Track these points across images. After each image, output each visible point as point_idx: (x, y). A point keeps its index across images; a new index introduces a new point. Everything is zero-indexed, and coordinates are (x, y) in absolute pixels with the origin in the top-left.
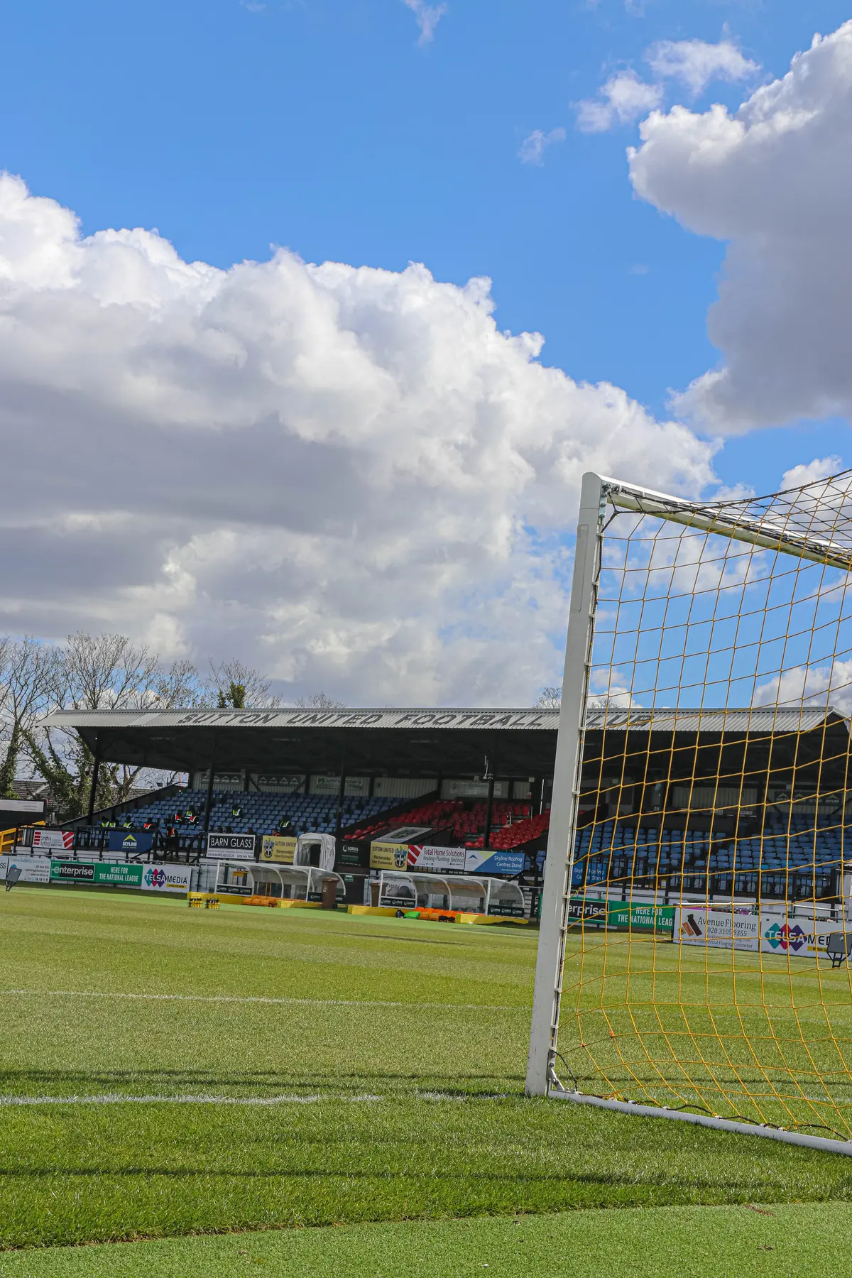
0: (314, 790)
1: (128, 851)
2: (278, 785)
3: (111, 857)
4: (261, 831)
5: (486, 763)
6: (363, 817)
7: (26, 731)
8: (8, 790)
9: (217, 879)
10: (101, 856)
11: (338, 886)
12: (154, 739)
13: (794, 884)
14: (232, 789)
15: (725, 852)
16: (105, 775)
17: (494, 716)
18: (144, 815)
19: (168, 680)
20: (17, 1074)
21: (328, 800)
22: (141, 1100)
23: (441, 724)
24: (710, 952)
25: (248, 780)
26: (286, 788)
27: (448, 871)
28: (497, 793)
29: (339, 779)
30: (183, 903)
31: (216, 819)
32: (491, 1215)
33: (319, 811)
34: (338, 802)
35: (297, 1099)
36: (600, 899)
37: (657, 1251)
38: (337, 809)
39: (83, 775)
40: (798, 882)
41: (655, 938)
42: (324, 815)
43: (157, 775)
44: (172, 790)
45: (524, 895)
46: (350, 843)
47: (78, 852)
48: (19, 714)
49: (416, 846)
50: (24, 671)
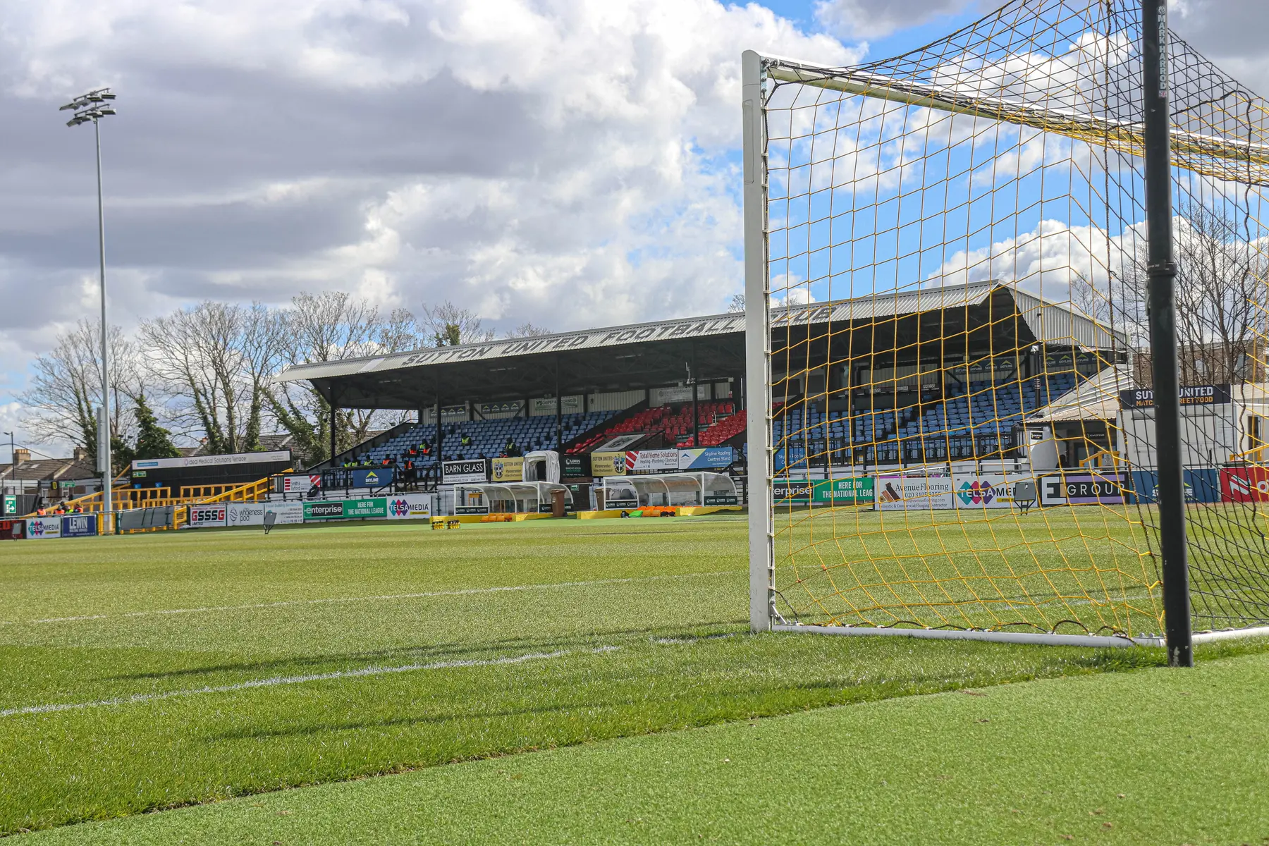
0: (533, 413)
1: (371, 486)
2: (501, 411)
3: (357, 494)
4: (490, 455)
5: (688, 369)
6: (581, 432)
7: (265, 389)
8: (256, 444)
9: (455, 502)
10: (347, 494)
11: (566, 497)
12: (382, 382)
13: (979, 445)
14: (458, 420)
15: (913, 424)
16: (342, 421)
17: (690, 326)
18: (382, 453)
19: (388, 327)
20: (284, 663)
21: (547, 420)
22: (399, 670)
23: (642, 338)
24: (909, 514)
25: (472, 410)
26: (507, 413)
27: (664, 471)
28: (701, 396)
29: (555, 399)
30: (428, 527)
31: (447, 449)
32: (728, 721)
33: (540, 430)
34: (557, 421)
35: (542, 656)
36: (805, 479)
37: (883, 734)
38: (556, 427)
39: (322, 422)
40: (983, 443)
41: (856, 508)
42: (546, 434)
43: (389, 415)
44: (404, 427)
45: (736, 485)
46: (572, 456)
47: (326, 493)
48: (256, 375)
49: (632, 452)
50: (256, 335)
